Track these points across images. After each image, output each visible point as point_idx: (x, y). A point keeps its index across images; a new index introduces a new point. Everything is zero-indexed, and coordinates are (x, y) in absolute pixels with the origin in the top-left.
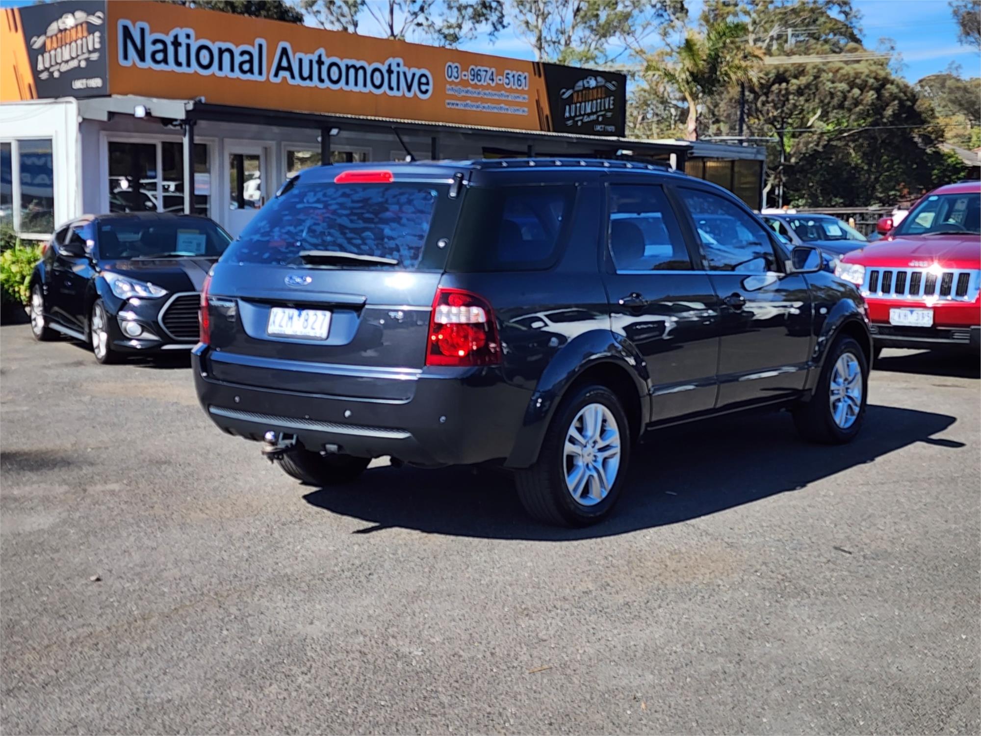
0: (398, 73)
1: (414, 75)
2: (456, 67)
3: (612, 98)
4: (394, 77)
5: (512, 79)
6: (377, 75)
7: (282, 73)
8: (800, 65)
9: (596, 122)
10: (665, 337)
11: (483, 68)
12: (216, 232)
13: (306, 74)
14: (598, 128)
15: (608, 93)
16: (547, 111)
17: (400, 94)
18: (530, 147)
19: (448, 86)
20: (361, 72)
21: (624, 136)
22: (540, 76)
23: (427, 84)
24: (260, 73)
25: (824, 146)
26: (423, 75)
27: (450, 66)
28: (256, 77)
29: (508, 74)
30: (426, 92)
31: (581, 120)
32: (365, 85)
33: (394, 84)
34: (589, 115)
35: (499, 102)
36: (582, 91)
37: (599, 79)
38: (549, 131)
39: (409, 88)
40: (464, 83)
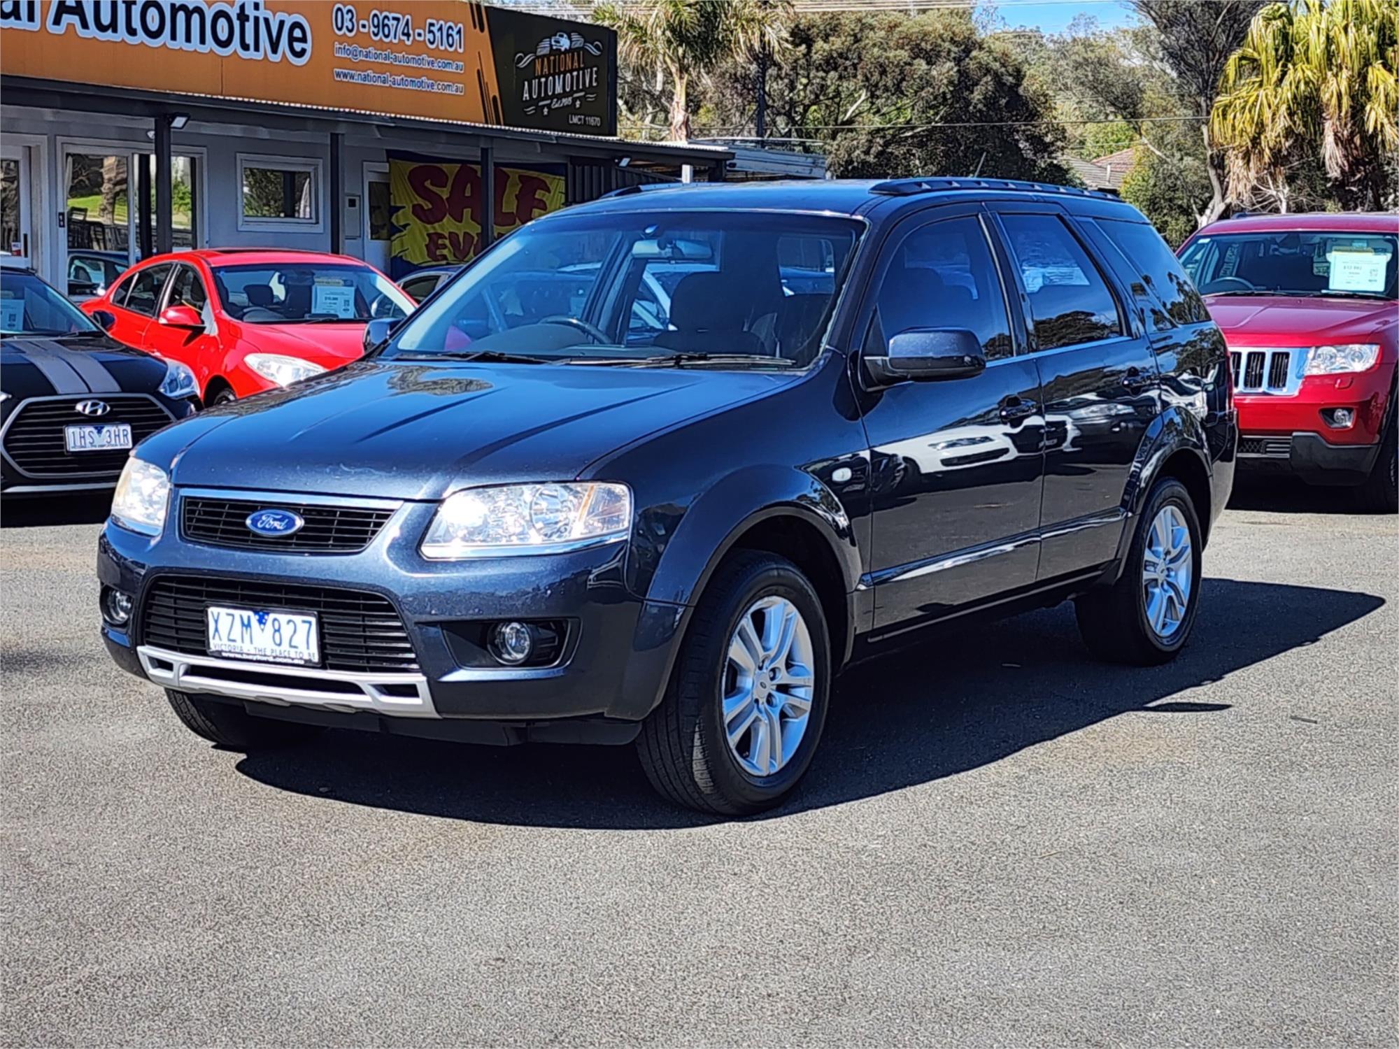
0: (257, 19)
1: (282, 23)
2: (349, 11)
3: (595, 69)
4: (250, 26)
5: (438, 34)
6: (222, 22)
7: (67, 18)
8: (834, 16)
9: (571, 110)
11: (391, 15)
13: (106, 19)
14: (575, 120)
15: (587, 61)
16: (494, 91)
17: (259, 56)
19: (337, 45)
20: (196, 18)
21: (615, 135)
22: (482, 30)
23: (304, 40)
24: (31, 18)
26: (297, 25)
27: (339, 9)
28: (23, 24)
29: (431, 25)
30: (303, 51)
31: (549, 106)
32: (203, 41)
33: (250, 39)
34: (560, 97)
35: (419, 72)
36: (548, 56)
37: (575, 36)
38: (499, 123)
39: (275, 48)
40: (362, 40)
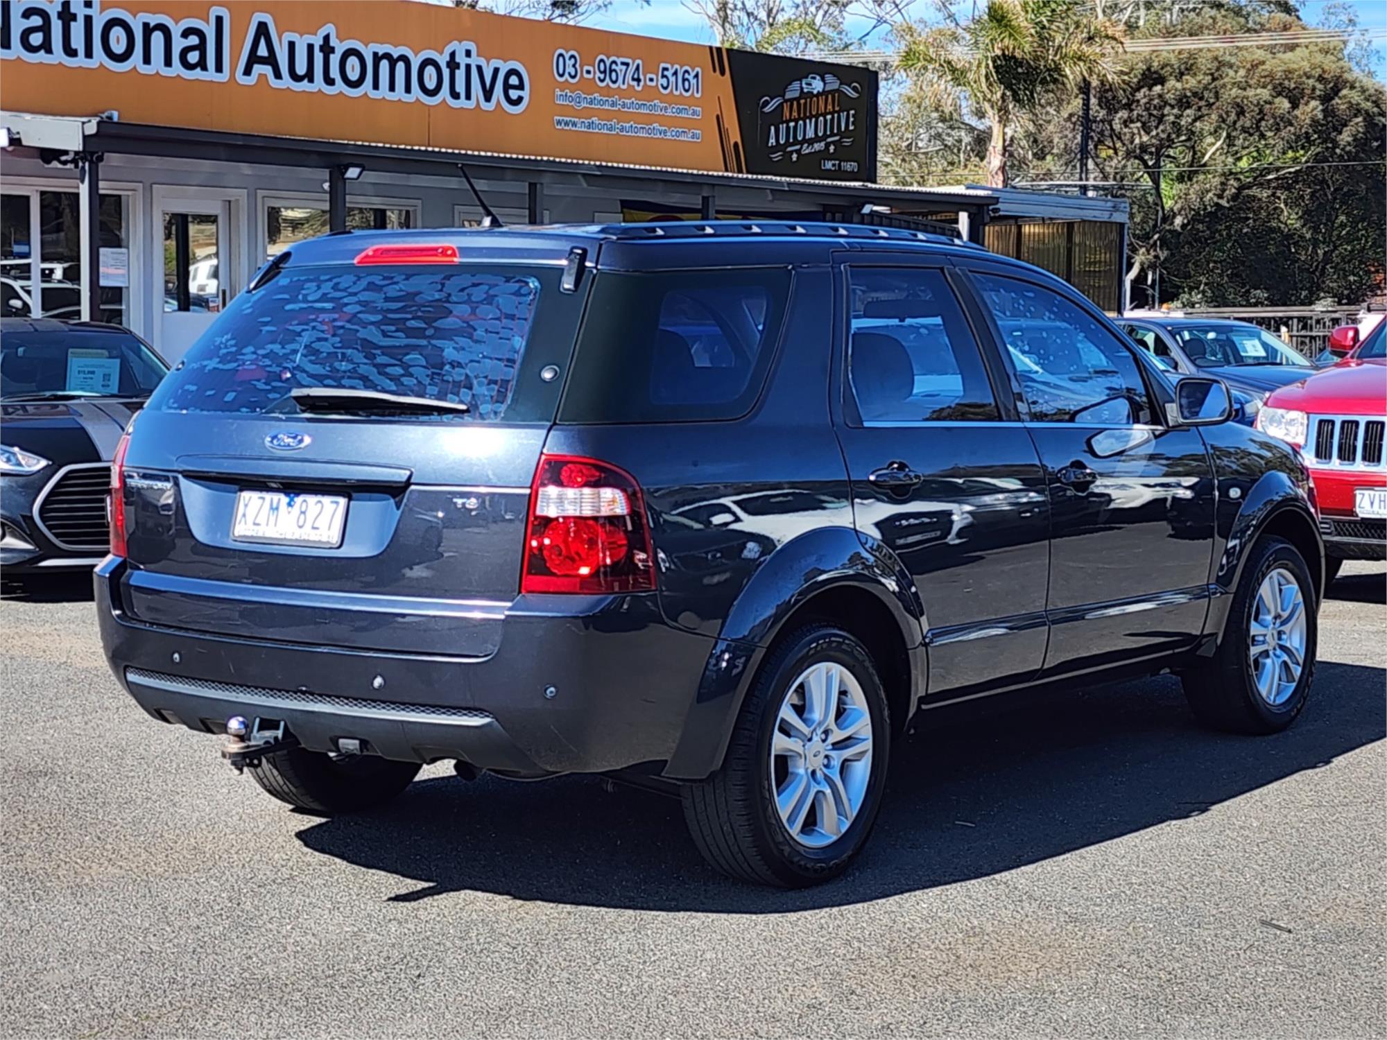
0: (468, 67)
1: (496, 71)
2: (572, 56)
3: (852, 112)
4: (460, 75)
5: (672, 79)
6: (430, 71)
7: (258, 69)
8: (1190, 54)
9: (824, 155)
10: (952, 540)
11: (619, 61)
12: (138, 353)
13: (301, 69)
14: (829, 165)
15: (844, 103)
16: (735, 136)
17: (471, 105)
18: (706, 200)
19: (558, 92)
20: (400, 66)
21: (875, 182)
22: (723, 73)
23: (521, 87)
24: (219, 68)
25: (1235, 198)
26: (512, 72)
27: (561, 55)
28: (210, 75)
29: (665, 69)
30: (520, 99)
31: (798, 152)
32: (408, 89)
33: (460, 87)
34: (811, 142)
35: (650, 119)
36: (798, 99)
37: (829, 78)
38: (740, 171)
39: (488, 96)
40: (588, 86)
